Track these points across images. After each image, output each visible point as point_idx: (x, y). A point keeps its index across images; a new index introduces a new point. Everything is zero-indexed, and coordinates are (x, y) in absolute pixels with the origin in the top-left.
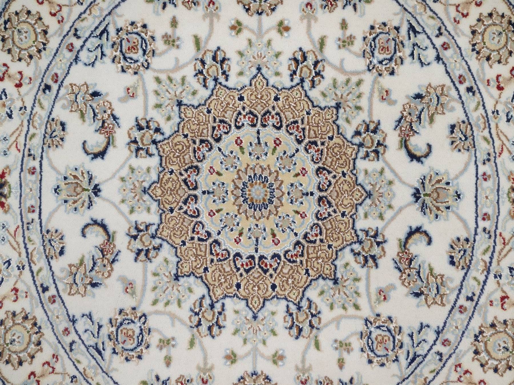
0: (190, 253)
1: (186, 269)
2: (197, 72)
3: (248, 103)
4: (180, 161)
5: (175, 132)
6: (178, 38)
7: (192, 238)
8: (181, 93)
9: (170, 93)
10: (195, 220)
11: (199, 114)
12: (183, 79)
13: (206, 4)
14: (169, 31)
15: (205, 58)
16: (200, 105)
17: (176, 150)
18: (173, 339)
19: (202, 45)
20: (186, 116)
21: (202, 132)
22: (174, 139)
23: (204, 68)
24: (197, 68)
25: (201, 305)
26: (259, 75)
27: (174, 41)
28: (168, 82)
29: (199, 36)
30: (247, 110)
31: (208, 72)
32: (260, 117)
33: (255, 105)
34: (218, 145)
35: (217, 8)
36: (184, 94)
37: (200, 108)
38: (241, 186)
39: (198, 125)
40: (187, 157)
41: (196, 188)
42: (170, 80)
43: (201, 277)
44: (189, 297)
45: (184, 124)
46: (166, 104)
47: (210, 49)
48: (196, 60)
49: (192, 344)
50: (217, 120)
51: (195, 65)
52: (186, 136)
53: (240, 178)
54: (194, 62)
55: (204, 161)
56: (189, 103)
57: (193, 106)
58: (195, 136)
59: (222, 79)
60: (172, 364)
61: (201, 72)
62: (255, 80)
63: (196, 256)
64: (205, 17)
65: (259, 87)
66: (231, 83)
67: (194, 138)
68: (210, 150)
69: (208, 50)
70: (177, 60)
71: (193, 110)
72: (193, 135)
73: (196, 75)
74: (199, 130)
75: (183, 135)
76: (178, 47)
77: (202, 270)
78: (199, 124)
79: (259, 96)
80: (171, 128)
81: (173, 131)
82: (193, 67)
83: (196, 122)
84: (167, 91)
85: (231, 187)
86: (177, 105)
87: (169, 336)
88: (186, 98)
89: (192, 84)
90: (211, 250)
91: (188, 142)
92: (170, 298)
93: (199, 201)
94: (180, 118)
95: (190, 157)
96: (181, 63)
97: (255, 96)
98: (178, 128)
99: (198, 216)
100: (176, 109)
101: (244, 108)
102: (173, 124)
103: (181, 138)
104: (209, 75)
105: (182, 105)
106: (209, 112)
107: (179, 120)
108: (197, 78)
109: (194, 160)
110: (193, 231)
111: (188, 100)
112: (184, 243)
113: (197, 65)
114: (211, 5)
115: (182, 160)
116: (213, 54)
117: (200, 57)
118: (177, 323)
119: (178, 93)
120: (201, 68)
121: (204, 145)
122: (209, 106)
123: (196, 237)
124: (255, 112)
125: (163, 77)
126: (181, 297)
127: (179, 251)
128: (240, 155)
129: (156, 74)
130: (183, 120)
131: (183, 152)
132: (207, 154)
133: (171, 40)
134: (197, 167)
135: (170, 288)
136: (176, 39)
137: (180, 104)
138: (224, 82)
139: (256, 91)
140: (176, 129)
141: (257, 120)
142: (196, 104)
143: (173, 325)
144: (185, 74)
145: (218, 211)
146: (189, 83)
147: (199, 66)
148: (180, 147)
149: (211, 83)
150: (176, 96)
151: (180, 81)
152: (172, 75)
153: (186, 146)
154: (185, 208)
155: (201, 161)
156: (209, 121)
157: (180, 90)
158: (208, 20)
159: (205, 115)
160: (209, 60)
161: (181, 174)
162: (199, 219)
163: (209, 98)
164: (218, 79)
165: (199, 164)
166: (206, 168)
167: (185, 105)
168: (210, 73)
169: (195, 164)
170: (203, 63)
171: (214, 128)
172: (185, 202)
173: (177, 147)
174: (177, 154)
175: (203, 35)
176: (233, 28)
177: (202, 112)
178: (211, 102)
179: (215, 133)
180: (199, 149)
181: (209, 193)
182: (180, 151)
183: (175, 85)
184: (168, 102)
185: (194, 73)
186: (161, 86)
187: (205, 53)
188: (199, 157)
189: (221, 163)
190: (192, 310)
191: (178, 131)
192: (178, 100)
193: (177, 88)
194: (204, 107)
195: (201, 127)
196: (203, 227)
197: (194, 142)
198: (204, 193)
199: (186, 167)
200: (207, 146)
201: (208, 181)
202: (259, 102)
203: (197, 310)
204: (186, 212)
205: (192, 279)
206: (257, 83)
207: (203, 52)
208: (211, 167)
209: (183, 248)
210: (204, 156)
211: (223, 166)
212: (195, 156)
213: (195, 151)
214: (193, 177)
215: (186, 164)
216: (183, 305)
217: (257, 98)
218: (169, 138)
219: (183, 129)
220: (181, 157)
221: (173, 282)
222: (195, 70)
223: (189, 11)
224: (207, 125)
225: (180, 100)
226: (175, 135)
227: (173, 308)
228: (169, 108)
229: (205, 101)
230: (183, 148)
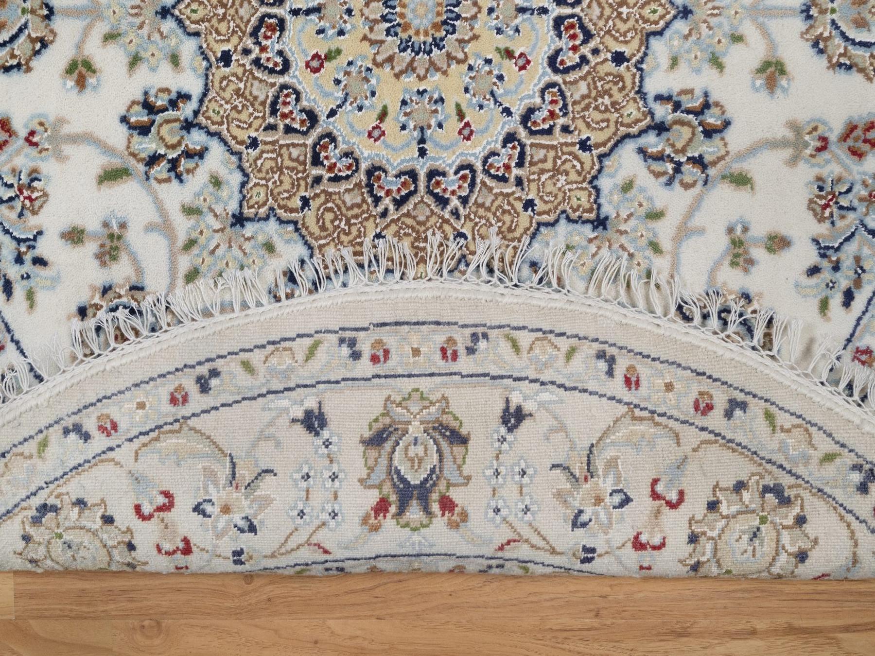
0: (549, 188)
1: (584, 199)
2: (173, 174)
3: (235, 40)
4: (356, 217)
5: (297, 230)
6: (106, 225)
7: (519, 182)
8: (216, 216)
9: (217, 246)
10: (480, 177)
11: (260, 171)
12: (190, 211)
13: (32, 151)
14: (91, 247)
15: (143, 155)
16: (241, 168)
17: (336, 228)
18: (730, 230)
19: (117, 163)
20: (265, 204)
21: (297, 160)
22: (311, 234)
23: (164, 156)
24: (165, 175)
25: (660, 157)
26: (177, 12)
27: (111, 236)
28: (195, 250)
29: (100, 171)
30: (249, 42)
31: (173, 147)
32: (264, 10)
33: (238, 21)
34: (322, 118)
35: (41, 124)
36: (219, 210)
37: (246, 165)
38: (408, 55)
39: (282, 173)
40: (349, 199)
41: (413, 174)
42: (191, 244)
43: (601, 157)
44: (642, 190)
45: (280, 207)
46: (240, 254)
47: (124, 143)
48: (148, 178)
49: (741, 180)
50: (272, 120)
51: (160, 181)
52: (306, 202)
53: (390, 59)
54: (153, 182)
55: (357, 153)
56: (237, 197)
57: (243, 185)
58: (305, 179)
59: (187, 110)
60: (784, 231)
61: (174, 164)
62: (187, 23)
63: (556, 171)
64: (61, 158)
65: (201, 13)
66: (195, 87)
67: (309, 180)
68: (333, 140)
69: (128, 147)
70: (150, 228)
71: (251, 184)
72: (302, 183)
73: (179, 177)
74: (292, 169)
75: (302, 209)
76: (123, 226)
77: (585, 156)
78: (280, 169)
79: (221, 11)
80: (288, 242)
81: (296, 236)
82: (164, 186)
83: (276, 176)
84: (213, 252)
85: (410, 80)
86: (243, 226)
87: (723, 242)
88: (226, 204)
89: (197, 189)
90: (543, 132)
91: (317, 195)
92: (644, 242)
93: (440, 165)
94: (267, 218)
95: (348, 191)
96: (157, 219)
97: (220, 21)
98: (288, 222)
99: (470, 167)
100: (250, 229)
101: (246, 52)
102: (280, 235)
103: (310, 216)
104: (179, 143)
105: (241, 213)
106: (254, 143)
107: (272, 223)
108: (185, 176)
109: (354, 180)
110: (503, 179)
111: (230, 197)
112: (529, 204)
113: (160, 177)
114: (35, 139)
115: (356, 211)
116: (135, 133)
117: (141, 168)
118: (697, 221)
119: (217, 226)
120: (164, 165)
121: (323, 154)
122: (241, 143)
123: (516, 172)
124: (254, 20)
125: (185, 263)
126: (642, 211)
127: (545, 218)
128: (342, 60)
129: (180, 282)
130: (272, 209)
131: (339, 209)
132: (343, 147)
133: (108, 243)
134: (370, 173)
135: (623, 240)
136: (106, 231)
137: (239, 220)
138: (193, 105)
139: (209, 21)
140: (291, 228)
141: (270, 16)
142: (238, 177)
143: (701, 231)
144: (178, 207)
145: (461, 115)
146: (197, 195)
147: (161, 170)
148: (329, 216)
149: (196, 139)
150: (222, 230)
151: (192, 222)
152: (182, 239)
153: (327, 201)
154: (455, 202)
155: (357, 161)
156: (273, 143)
157: (210, 219)
158: (68, 149)
159: (263, 152)
160: (148, 145)
161: (384, 214)
162: (479, 166)
163: (226, 143)
164: (186, 120)
165: (364, 166)
166: (371, 147)
167: (241, 206)
168: (174, 140)
169: (362, 176)
170: (153, 160)
171: (289, 130)
172: (443, 202)
173: (328, 224)
174: (342, 225)
175: (97, 162)
176: (81, 83)
177: (255, 161)
178: (234, 138)
179: (296, 126)
180: (331, 168)
181: (422, 141)
182: (336, 218)
183: (201, 233)
184: (236, 251)
185: (175, 182)
186: (203, 269)
187: (134, 155)
188: (349, 168)
189: (360, 108)
190: (669, 183)
191: (295, 223)
192: (233, 225)
193: (208, 227)
194: (244, 156)
195: (287, 163)
196: (494, 154)
197: (318, 180)
198: (422, 153)
199: (370, 200)
200: (325, 147)
201: (397, 144)
202: (232, 11)
203: (669, 167)
204: (464, 200)
205: (604, 183)
206: (195, 17)
207: (133, 162)
208: (370, 135)
209: (540, 206)
210: (346, 155)
211: (367, 103)
212: (347, 177)
213: (336, 179)
214: (391, 183)
215: (364, 201)
216: (659, 205)
217: (225, 14)
218: (310, 248)
219: (292, 211)
220: (349, 214)
221: (610, 233)
222: (168, 180)
223: (51, 198)
224: (281, 147)
225: (231, 220)
226: (304, 231)
227: (664, 231)
228: (247, 246)
229: (232, 153)
230: (330, 210)
